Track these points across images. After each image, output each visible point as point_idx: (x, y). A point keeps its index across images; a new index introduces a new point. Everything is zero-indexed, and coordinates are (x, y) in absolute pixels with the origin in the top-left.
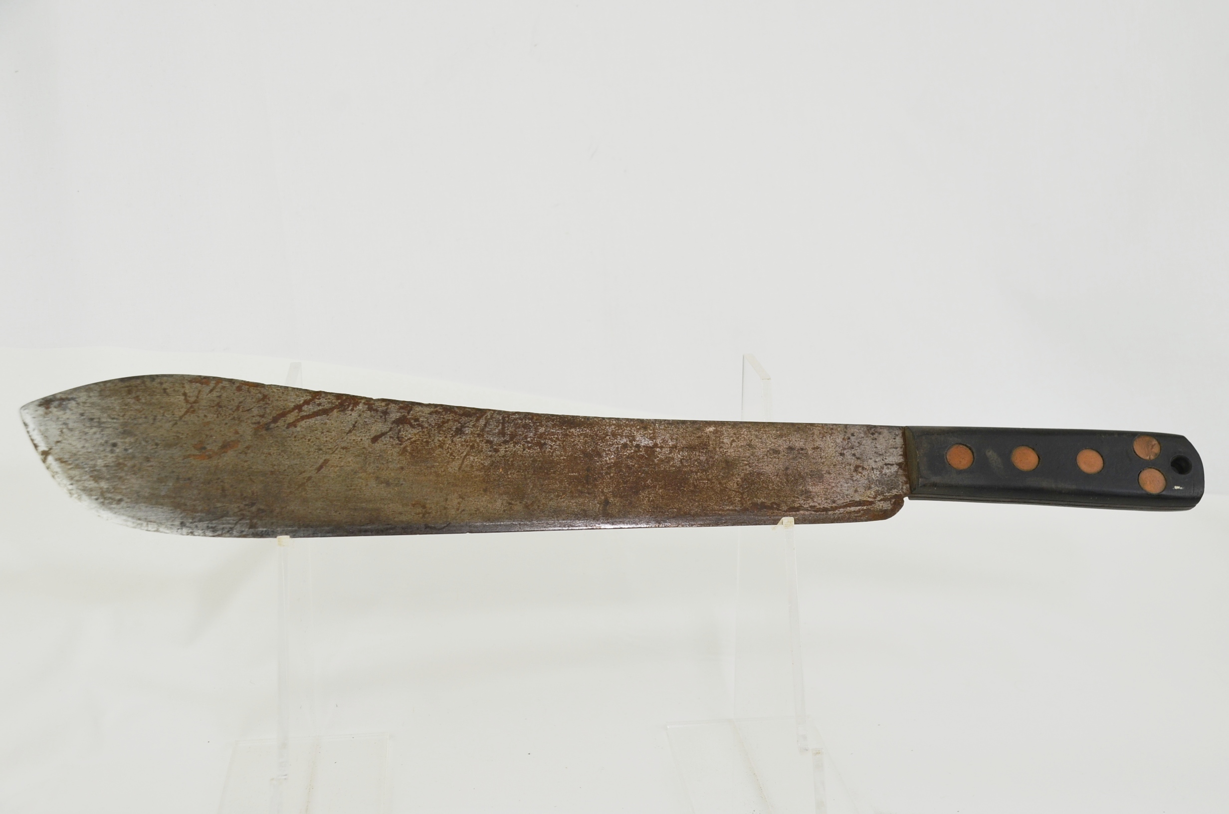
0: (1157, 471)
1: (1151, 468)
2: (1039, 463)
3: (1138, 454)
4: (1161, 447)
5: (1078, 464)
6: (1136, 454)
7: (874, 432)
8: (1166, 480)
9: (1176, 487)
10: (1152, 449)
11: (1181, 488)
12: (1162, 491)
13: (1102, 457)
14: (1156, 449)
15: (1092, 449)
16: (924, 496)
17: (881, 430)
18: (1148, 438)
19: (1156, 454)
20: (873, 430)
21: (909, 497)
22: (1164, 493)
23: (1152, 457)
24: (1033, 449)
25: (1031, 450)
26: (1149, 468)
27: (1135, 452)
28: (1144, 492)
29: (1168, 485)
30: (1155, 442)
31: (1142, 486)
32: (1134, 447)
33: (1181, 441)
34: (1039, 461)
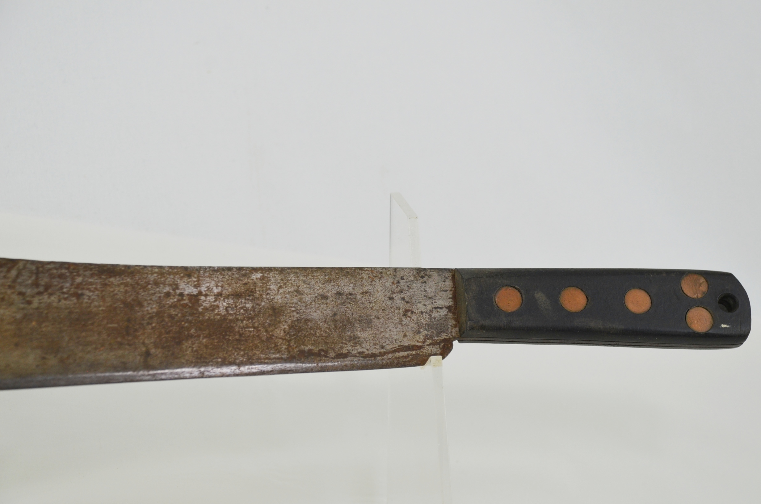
0: (705, 310)
1: (698, 306)
2: (587, 304)
3: (685, 292)
4: (708, 285)
5: (626, 304)
6: (684, 293)
7: (423, 275)
8: (713, 318)
9: (723, 326)
10: (699, 287)
11: (728, 326)
12: (710, 330)
13: (650, 296)
14: (704, 288)
15: (641, 289)
16: (473, 339)
17: (431, 273)
18: (696, 276)
19: (704, 293)
20: (423, 273)
21: (458, 341)
22: (711, 332)
23: (700, 296)
24: (582, 290)
25: (580, 291)
26: (696, 306)
27: (683, 291)
28: (690, 331)
29: (716, 323)
30: (702, 280)
31: (689, 325)
32: (682, 286)
33: (728, 278)
34: (587, 302)
